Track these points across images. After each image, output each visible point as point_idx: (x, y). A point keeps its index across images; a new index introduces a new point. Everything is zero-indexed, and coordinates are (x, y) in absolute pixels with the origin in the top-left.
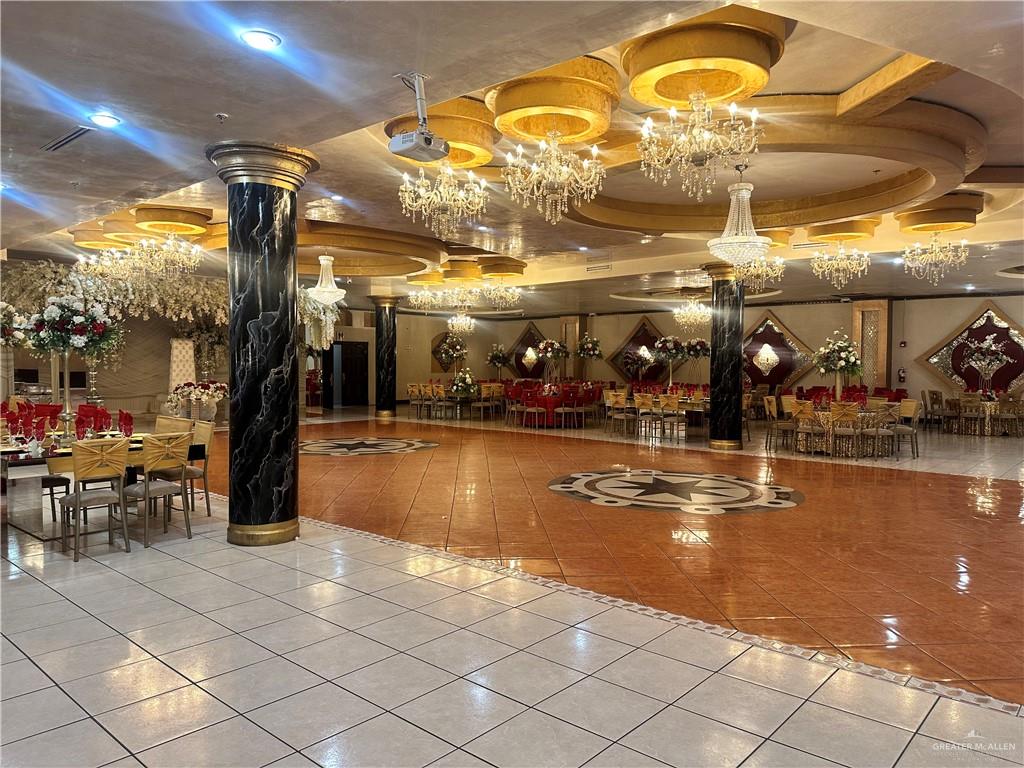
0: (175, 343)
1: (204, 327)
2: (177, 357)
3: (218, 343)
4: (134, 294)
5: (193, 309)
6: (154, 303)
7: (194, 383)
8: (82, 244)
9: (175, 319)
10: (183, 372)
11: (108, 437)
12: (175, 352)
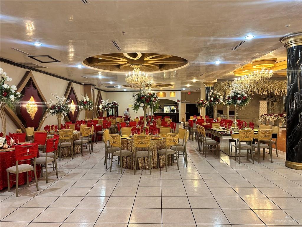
0: (261, 102)
1: (270, 96)
2: (262, 106)
3: (275, 101)
4: (249, 88)
5: (267, 91)
6: (255, 90)
7: (267, 114)
8: (236, 75)
9: (261, 94)
10: (263, 111)
11: (246, 129)
12: (261, 105)
